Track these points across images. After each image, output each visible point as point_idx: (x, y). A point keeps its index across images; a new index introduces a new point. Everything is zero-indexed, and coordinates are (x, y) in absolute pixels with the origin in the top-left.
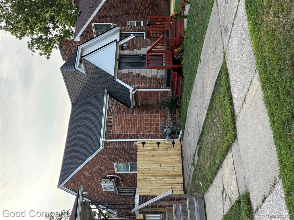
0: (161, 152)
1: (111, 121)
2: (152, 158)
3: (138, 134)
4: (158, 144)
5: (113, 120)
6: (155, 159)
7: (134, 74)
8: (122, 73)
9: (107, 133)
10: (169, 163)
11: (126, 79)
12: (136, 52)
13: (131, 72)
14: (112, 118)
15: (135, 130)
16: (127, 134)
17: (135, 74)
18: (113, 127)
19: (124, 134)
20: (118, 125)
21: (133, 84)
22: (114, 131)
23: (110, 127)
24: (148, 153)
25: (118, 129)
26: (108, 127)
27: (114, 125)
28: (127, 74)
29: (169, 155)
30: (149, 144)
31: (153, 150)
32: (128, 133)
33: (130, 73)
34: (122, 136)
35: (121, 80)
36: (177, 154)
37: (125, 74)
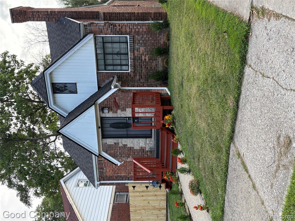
0: (149, 193)
1: (102, 163)
2: (142, 198)
3: (128, 175)
4: (147, 187)
5: (104, 162)
6: (144, 198)
7: (120, 145)
8: (106, 143)
9: (100, 174)
10: (156, 200)
11: (112, 151)
12: (120, 114)
13: (117, 143)
14: (102, 161)
15: (125, 171)
16: (118, 175)
17: (122, 145)
18: (105, 168)
19: (115, 175)
20: (109, 167)
21: (120, 158)
22: (107, 172)
23: (102, 169)
24: (138, 194)
25: (109, 171)
26: (100, 169)
27: (105, 166)
28: (112, 145)
29: (156, 195)
30: (138, 187)
31: (143, 192)
32: (120, 175)
33: (115, 143)
34: (114, 177)
35: (106, 153)
36: (163, 195)
37: (110, 145)
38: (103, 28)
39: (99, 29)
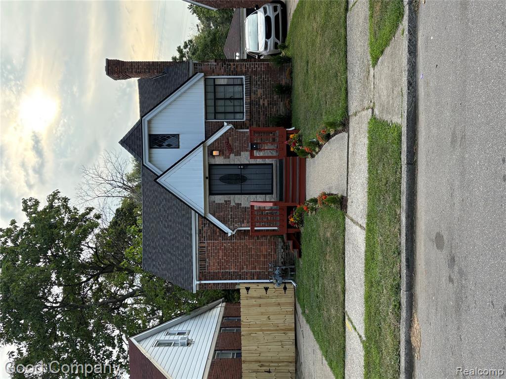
0: (269, 300)
1: (204, 252)
3: (240, 272)
4: (266, 289)
5: (207, 249)
6: (262, 309)
8: (214, 202)
9: (201, 270)
10: (279, 314)
11: (221, 214)
12: (234, 159)
14: (205, 247)
15: (236, 264)
16: (226, 271)
17: (234, 204)
18: (207, 260)
19: (222, 271)
21: (231, 223)
22: (210, 267)
23: (204, 260)
24: (253, 302)
25: (214, 264)
26: (201, 260)
27: (208, 257)
28: (222, 204)
29: (279, 304)
30: (254, 290)
31: (260, 298)
33: (226, 201)
37: (219, 204)
38: (216, 68)
39: (211, 68)
